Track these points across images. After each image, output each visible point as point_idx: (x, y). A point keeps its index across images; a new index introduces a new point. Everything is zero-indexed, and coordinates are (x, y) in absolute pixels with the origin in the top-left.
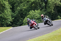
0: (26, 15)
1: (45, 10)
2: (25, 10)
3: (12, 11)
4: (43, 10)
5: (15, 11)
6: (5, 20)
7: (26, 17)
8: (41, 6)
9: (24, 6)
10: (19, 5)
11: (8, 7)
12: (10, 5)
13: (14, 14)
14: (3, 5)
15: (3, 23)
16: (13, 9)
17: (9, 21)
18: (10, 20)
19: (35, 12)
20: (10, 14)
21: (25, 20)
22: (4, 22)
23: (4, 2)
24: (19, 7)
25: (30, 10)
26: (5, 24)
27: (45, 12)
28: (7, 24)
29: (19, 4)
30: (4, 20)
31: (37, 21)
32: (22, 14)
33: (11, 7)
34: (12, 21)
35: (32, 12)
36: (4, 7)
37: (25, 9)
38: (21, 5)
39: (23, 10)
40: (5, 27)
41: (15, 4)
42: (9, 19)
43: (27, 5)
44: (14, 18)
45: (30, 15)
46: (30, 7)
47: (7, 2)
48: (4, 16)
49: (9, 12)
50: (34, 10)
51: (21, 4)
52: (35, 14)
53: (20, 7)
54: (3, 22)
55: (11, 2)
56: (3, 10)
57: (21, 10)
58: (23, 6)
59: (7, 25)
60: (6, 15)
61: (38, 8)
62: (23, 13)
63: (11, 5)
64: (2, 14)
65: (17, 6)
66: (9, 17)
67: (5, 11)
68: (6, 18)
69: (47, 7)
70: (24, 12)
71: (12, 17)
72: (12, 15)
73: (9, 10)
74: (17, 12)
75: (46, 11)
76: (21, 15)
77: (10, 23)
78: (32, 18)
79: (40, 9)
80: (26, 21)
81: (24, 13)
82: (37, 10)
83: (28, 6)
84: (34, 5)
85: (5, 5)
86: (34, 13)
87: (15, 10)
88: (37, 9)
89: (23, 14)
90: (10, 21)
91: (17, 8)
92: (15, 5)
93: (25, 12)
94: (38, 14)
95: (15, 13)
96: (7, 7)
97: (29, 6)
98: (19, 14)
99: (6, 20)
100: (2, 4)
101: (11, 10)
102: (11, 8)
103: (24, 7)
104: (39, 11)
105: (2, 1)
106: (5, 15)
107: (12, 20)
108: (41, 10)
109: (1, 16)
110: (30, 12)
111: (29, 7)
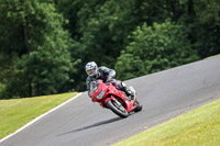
0: (122, 44)
2: (119, 25)
5: (80, 35)
6: (50, 71)
10: (94, 11)
11: (57, 22)
12: (60, 15)
13: (78, 44)
14: (39, 18)
15: (45, 80)
16: (73, 28)
17: (65, 72)
18: (68, 66)
19: (154, 29)
20: (66, 47)
22: (49, 78)
23: (40, 6)
24: (94, 17)
26: (51, 84)
27: (191, 25)
28: (58, 81)
29: (92, 7)
31: (166, 60)
32: (108, 40)
33: (67, 21)
34: (75, 70)
36: (43, 25)
38: (102, 12)
39: (111, 26)
40: (52, 93)
41: (78, 10)
42: (64, 64)
44: (80, 60)
46: (135, 15)
47: (52, 6)
48: (44, 55)
49: (60, 39)
51: (102, 8)
52: (154, 35)
53: (98, 18)
54: (44, 77)
55: (66, 5)
56: (41, 35)
57: (104, 28)
58: (107, 11)
59: (59, 86)
60: (51, 50)
61: (163, 13)
62: (110, 38)
63: (64, 15)
64: (36, 50)
65: (87, 16)
66: (62, 58)
67: (48, 39)
68: (52, 62)
69: (196, 8)
70: (114, 34)
71: (75, 57)
72: (72, 50)
73: (61, 32)
74: (88, 36)
76: (103, 46)
77: (68, 78)
79: (169, 15)
80: (124, 65)
81: (114, 38)
84: (146, 4)
85: (43, 16)
87: (81, 29)
88: (161, 19)
89: (113, 42)
90: (68, 69)
91: (90, 23)
92: (79, 13)
93: (119, 32)
95: (81, 42)
96: (53, 24)
98: (98, 43)
99: (54, 70)
100: (34, 16)
101: (66, 32)
103: (111, 17)
105: (34, 5)
106: (48, 53)
107: (75, 66)
109: (35, 55)
111: (132, 14)
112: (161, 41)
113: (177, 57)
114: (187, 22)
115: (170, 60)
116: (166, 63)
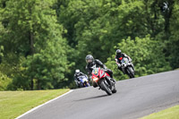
0: (109, 53)
1: (164, 35)
2: (107, 37)
3: (69, 44)
4: (159, 35)
5: (76, 43)
6: (49, 70)
7: (109, 59)
8: (153, 25)
9: (102, 27)
10: (88, 24)
11: (58, 31)
12: (61, 26)
13: (73, 50)
14: (43, 27)
15: (45, 77)
16: (71, 37)
17: (62, 72)
18: (64, 67)
19: (135, 43)
20: (64, 52)
22: (47, 76)
23: (45, 18)
24: (88, 29)
25: (122, 37)
26: (49, 81)
27: (166, 42)
28: (55, 79)
29: (87, 22)
30: (45, 70)
31: (144, 68)
32: (98, 49)
33: (66, 31)
34: (69, 71)
36: (46, 33)
37: (107, 34)
38: (94, 25)
39: (101, 38)
40: (50, 88)
41: (76, 23)
42: (61, 66)
43: (111, 24)
44: (74, 63)
46: (121, 30)
47: (54, 18)
48: (45, 57)
49: (59, 45)
50: (133, 38)
51: (95, 22)
52: (135, 47)
53: (91, 30)
54: (44, 75)
55: (66, 18)
56: (44, 40)
57: (95, 39)
58: (99, 26)
59: (55, 83)
60: (51, 53)
61: (143, 30)
62: (100, 47)
63: (64, 26)
64: (39, 52)
65: (83, 28)
66: (60, 61)
67: (50, 44)
68: (51, 63)
69: (171, 28)
70: (103, 44)
71: (70, 60)
72: (68, 54)
73: (60, 39)
74: (82, 44)
75: (167, 39)
77: (63, 77)
79: (149, 32)
81: (103, 48)
82: (143, 36)
83: (114, 26)
84: (131, 22)
85: (47, 26)
86: (131, 45)
87: (77, 39)
88: (142, 34)
89: (102, 51)
90: (63, 70)
91: (84, 34)
92: (76, 25)
93: (107, 43)
94: (144, 47)
95: (76, 49)
96: (54, 33)
97: (117, 26)
98: (90, 50)
99: (53, 70)
100: (40, 25)
101: (65, 40)
102: (64, 35)
103: (102, 30)
104: (147, 39)
105: (40, 16)
106: (48, 56)
107: (70, 68)
108: (153, 36)
109: (38, 57)
110: (120, 44)
111: (119, 29)
112: (141, 52)
113: (153, 67)
114: (163, 39)
115: (147, 69)
116: (143, 71)
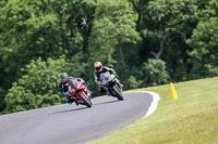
7: (15, 84)
8: (68, 45)
9: (6, 45)
21: (10, 94)
25: (31, 58)
35: (35, 67)
37: (12, 53)
43: (17, 41)
45: (31, 75)
50: (45, 59)
75: (86, 62)
78: (37, 85)
82: (57, 57)
83: (21, 44)
86: (42, 68)
97: (25, 44)
104: (62, 61)
108: (69, 57)
110: (28, 66)
